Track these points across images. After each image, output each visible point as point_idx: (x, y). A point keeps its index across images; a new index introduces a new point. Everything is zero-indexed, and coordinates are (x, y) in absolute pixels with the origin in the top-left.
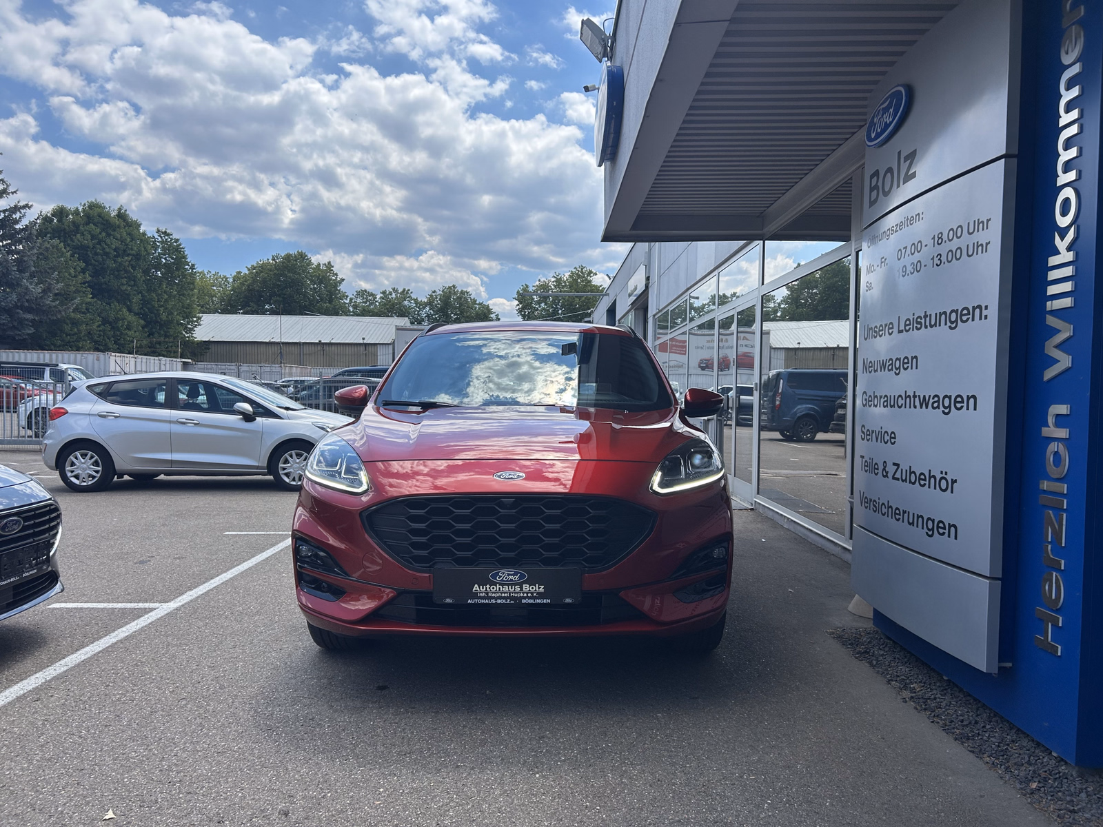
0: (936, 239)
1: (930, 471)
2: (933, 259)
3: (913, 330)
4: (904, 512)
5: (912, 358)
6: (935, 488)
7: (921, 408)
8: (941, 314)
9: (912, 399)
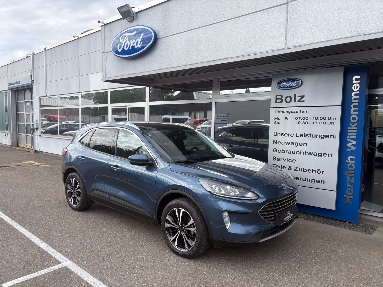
0: (315, 118)
1: (313, 169)
2: (314, 122)
3: (304, 137)
4: (300, 178)
5: (304, 144)
6: (315, 173)
7: (309, 154)
8: (317, 135)
9: (304, 153)
